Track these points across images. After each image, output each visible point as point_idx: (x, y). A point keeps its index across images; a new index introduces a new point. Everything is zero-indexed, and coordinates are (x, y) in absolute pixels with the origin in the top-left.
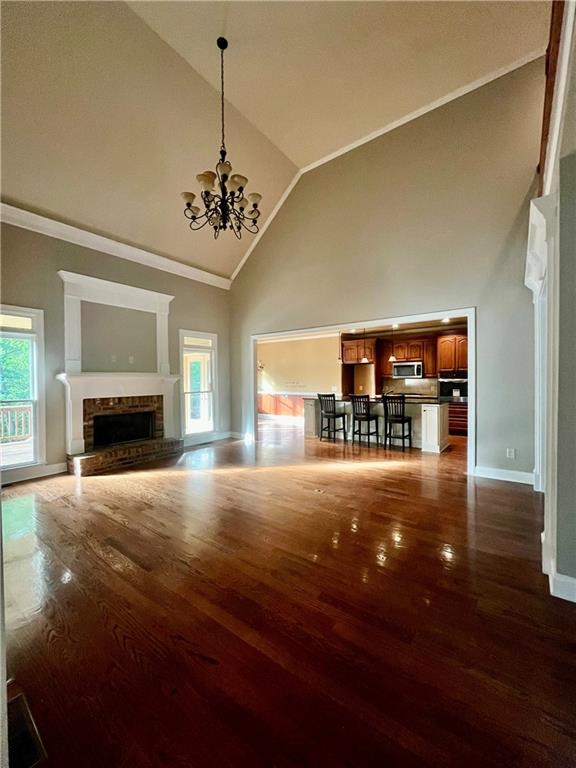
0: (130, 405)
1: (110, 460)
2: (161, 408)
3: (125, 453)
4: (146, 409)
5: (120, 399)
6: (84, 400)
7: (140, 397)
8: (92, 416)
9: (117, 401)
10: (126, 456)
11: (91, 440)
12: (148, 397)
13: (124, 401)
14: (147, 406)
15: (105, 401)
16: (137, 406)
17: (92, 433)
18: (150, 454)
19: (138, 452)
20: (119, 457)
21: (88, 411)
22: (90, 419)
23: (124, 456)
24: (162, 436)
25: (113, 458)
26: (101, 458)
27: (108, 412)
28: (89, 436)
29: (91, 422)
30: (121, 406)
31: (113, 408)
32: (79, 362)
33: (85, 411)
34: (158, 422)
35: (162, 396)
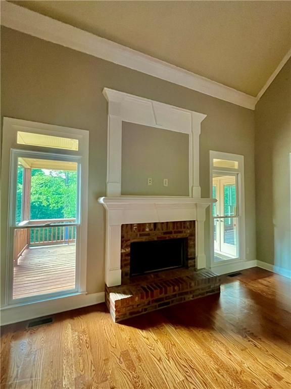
0: (165, 231)
1: (146, 301)
2: (193, 235)
3: (161, 293)
4: (180, 236)
5: (155, 224)
6: (123, 226)
7: (174, 223)
8: (129, 243)
9: (152, 227)
10: (163, 295)
11: (128, 269)
12: (181, 222)
13: (159, 226)
14: (180, 232)
15: (141, 226)
16: (171, 233)
17: (129, 261)
18: (187, 293)
19: (174, 290)
20: (155, 298)
21: (126, 238)
22: (127, 246)
23: (161, 296)
24: (194, 266)
25: (150, 299)
26: (137, 299)
27: (144, 239)
28: (126, 265)
29: (128, 250)
30: (157, 232)
31: (149, 234)
32: (119, 185)
33: (122, 237)
34: (190, 250)
35: (194, 221)
